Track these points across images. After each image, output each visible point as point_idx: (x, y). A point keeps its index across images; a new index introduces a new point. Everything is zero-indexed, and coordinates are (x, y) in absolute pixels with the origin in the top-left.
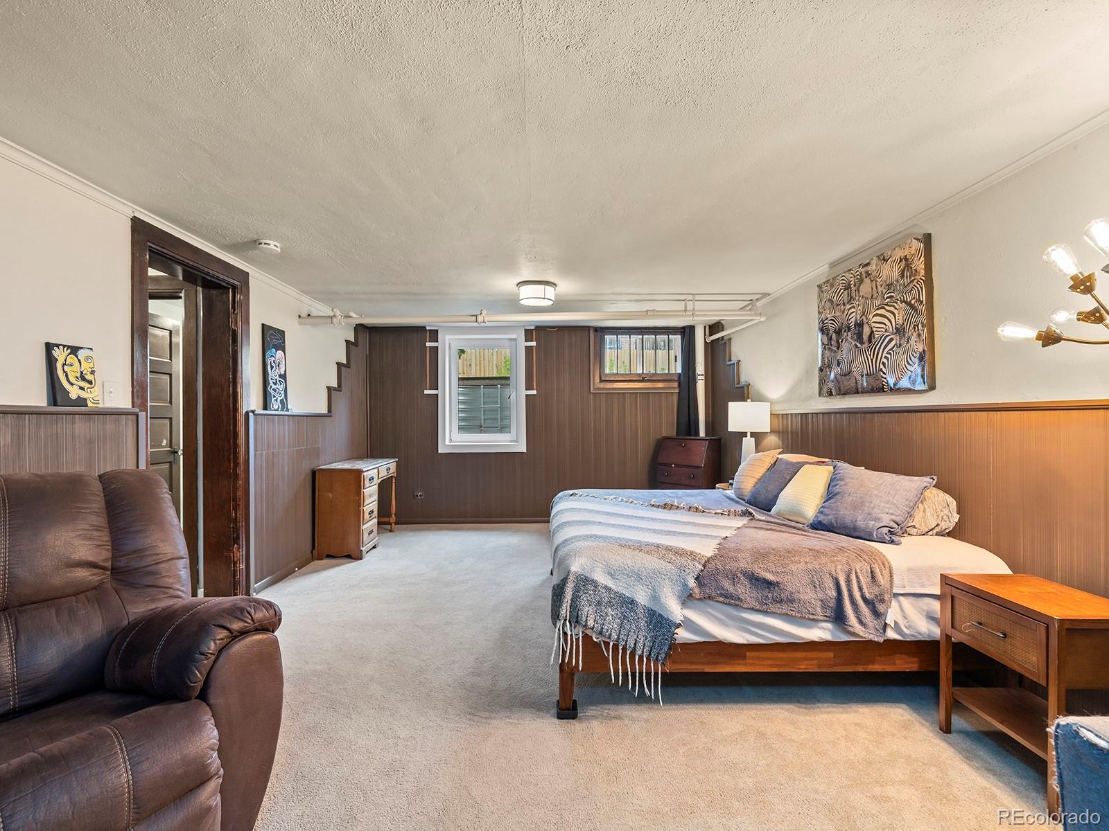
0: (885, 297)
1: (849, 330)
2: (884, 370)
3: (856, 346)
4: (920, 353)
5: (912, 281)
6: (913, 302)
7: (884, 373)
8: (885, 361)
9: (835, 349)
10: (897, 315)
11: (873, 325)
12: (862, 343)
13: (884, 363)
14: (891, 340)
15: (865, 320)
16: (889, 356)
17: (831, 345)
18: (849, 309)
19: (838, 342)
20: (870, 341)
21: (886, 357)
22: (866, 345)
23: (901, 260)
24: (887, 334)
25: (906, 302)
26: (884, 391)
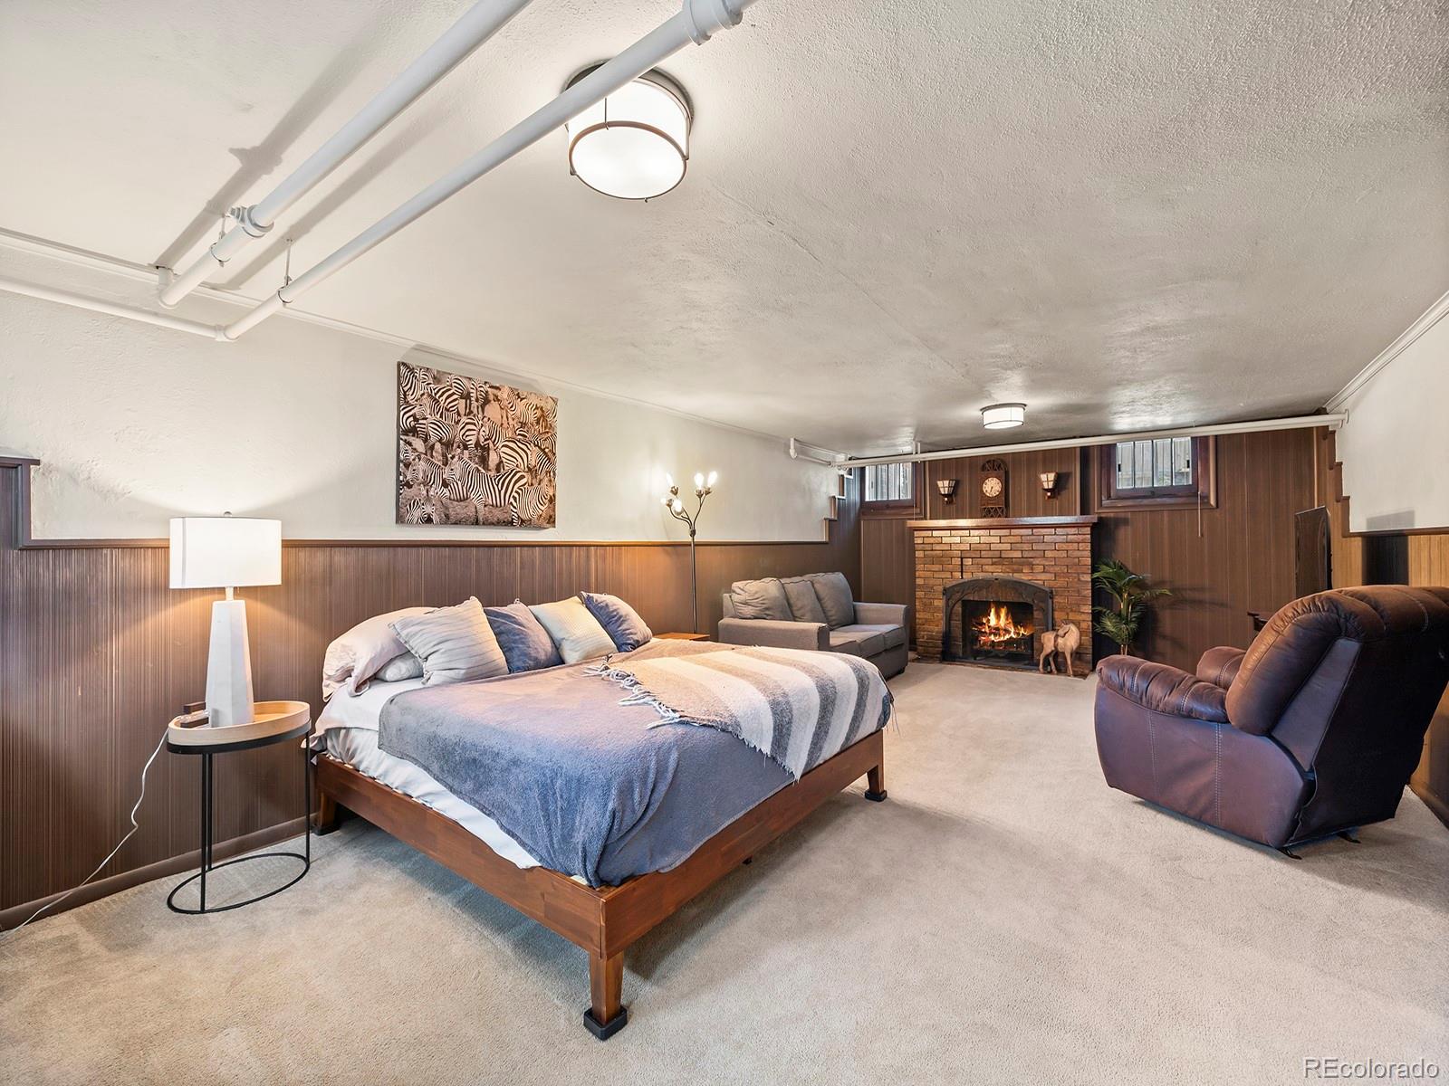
0: (518, 432)
1: (466, 447)
2: (515, 504)
3: (479, 471)
4: (551, 497)
5: (547, 432)
6: (547, 450)
7: (515, 507)
8: (516, 495)
9: (440, 463)
10: (529, 456)
11: (502, 455)
12: (486, 468)
13: (515, 498)
14: (522, 477)
15: (491, 445)
16: (520, 491)
17: (432, 456)
18: (467, 424)
19: (444, 456)
20: (498, 470)
21: (516, 492)
22: (493, 473)
23: (537, 408)
24: (518, 470)
25: (540, 448)
26: (512, 525)
